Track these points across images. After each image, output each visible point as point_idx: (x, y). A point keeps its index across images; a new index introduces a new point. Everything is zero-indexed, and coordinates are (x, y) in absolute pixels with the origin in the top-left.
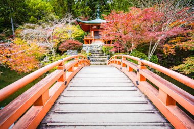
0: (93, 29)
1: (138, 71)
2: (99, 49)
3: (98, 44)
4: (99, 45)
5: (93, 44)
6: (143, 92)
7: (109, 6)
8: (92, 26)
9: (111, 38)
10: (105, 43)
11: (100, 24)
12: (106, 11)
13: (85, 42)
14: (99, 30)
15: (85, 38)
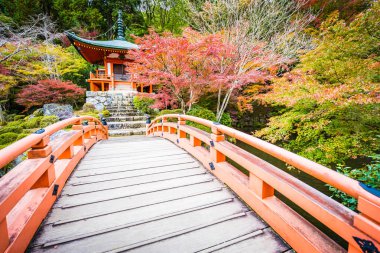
0: (110, 60)
1: (212, 144)
2: (126, 102)
3: (123, 92)
4: (125, 93)
5: (111, 92)
6: (224, 181)
7: (142, 18)
8: (108, 53)
9: (151, 82)
10: (139, 89)
11: (126, 50)
12: (138, 27)
13: (92, 86)
14: (126, 63)
15: (92, 78)
